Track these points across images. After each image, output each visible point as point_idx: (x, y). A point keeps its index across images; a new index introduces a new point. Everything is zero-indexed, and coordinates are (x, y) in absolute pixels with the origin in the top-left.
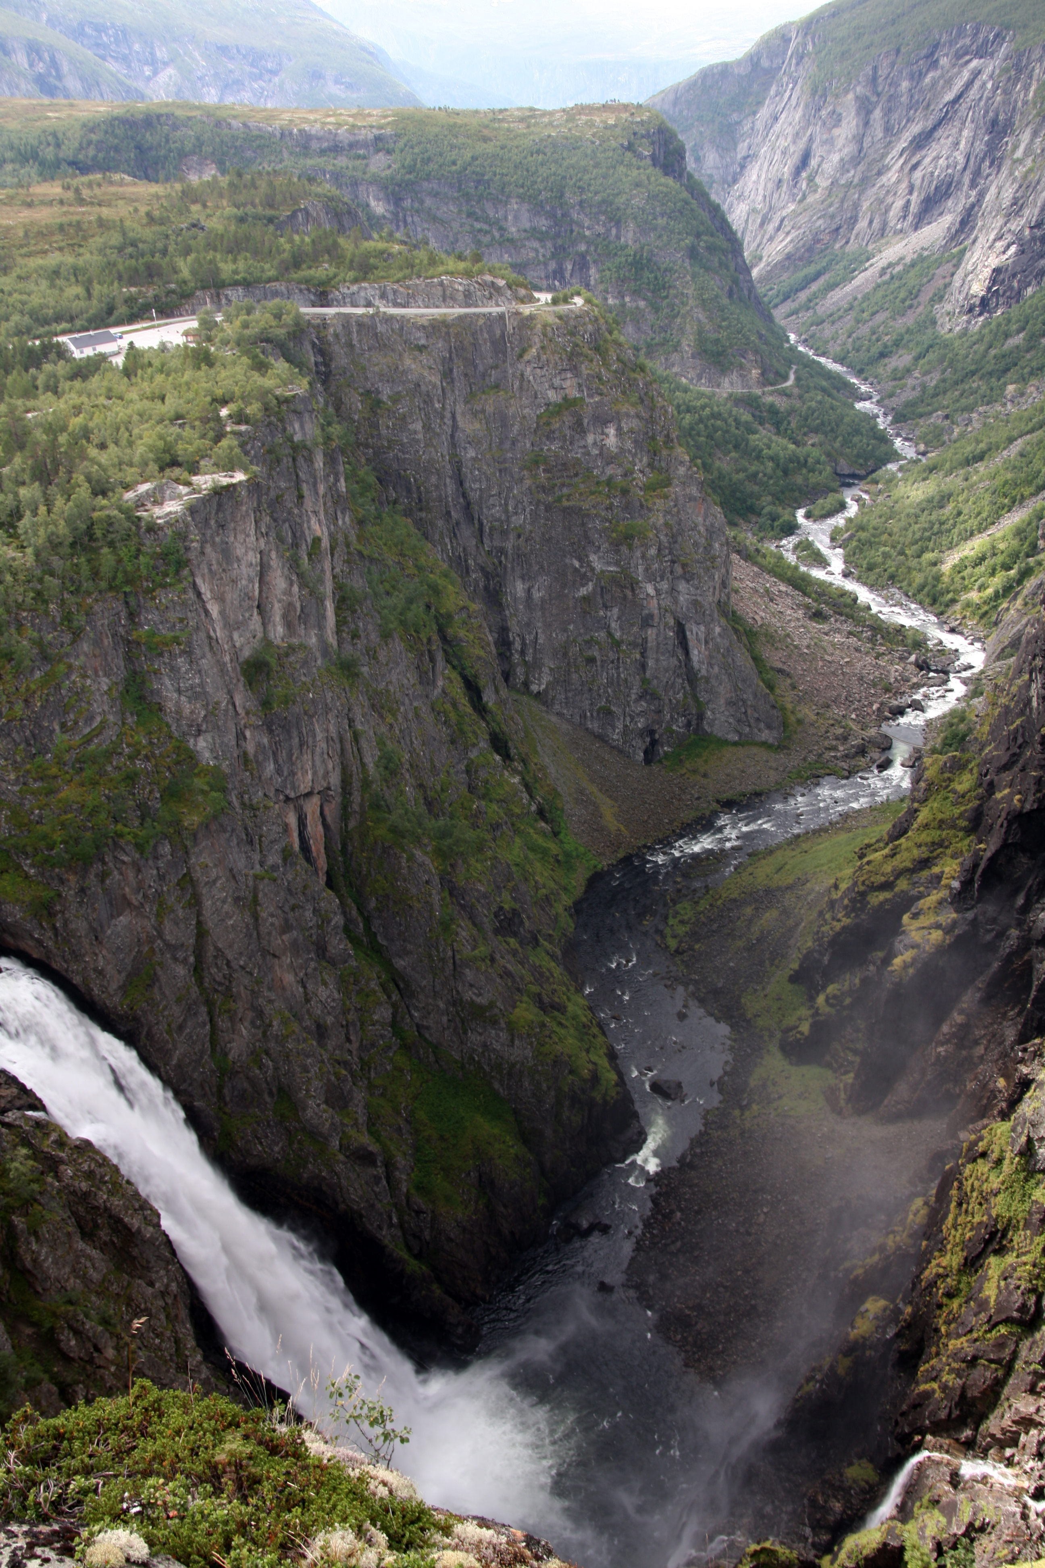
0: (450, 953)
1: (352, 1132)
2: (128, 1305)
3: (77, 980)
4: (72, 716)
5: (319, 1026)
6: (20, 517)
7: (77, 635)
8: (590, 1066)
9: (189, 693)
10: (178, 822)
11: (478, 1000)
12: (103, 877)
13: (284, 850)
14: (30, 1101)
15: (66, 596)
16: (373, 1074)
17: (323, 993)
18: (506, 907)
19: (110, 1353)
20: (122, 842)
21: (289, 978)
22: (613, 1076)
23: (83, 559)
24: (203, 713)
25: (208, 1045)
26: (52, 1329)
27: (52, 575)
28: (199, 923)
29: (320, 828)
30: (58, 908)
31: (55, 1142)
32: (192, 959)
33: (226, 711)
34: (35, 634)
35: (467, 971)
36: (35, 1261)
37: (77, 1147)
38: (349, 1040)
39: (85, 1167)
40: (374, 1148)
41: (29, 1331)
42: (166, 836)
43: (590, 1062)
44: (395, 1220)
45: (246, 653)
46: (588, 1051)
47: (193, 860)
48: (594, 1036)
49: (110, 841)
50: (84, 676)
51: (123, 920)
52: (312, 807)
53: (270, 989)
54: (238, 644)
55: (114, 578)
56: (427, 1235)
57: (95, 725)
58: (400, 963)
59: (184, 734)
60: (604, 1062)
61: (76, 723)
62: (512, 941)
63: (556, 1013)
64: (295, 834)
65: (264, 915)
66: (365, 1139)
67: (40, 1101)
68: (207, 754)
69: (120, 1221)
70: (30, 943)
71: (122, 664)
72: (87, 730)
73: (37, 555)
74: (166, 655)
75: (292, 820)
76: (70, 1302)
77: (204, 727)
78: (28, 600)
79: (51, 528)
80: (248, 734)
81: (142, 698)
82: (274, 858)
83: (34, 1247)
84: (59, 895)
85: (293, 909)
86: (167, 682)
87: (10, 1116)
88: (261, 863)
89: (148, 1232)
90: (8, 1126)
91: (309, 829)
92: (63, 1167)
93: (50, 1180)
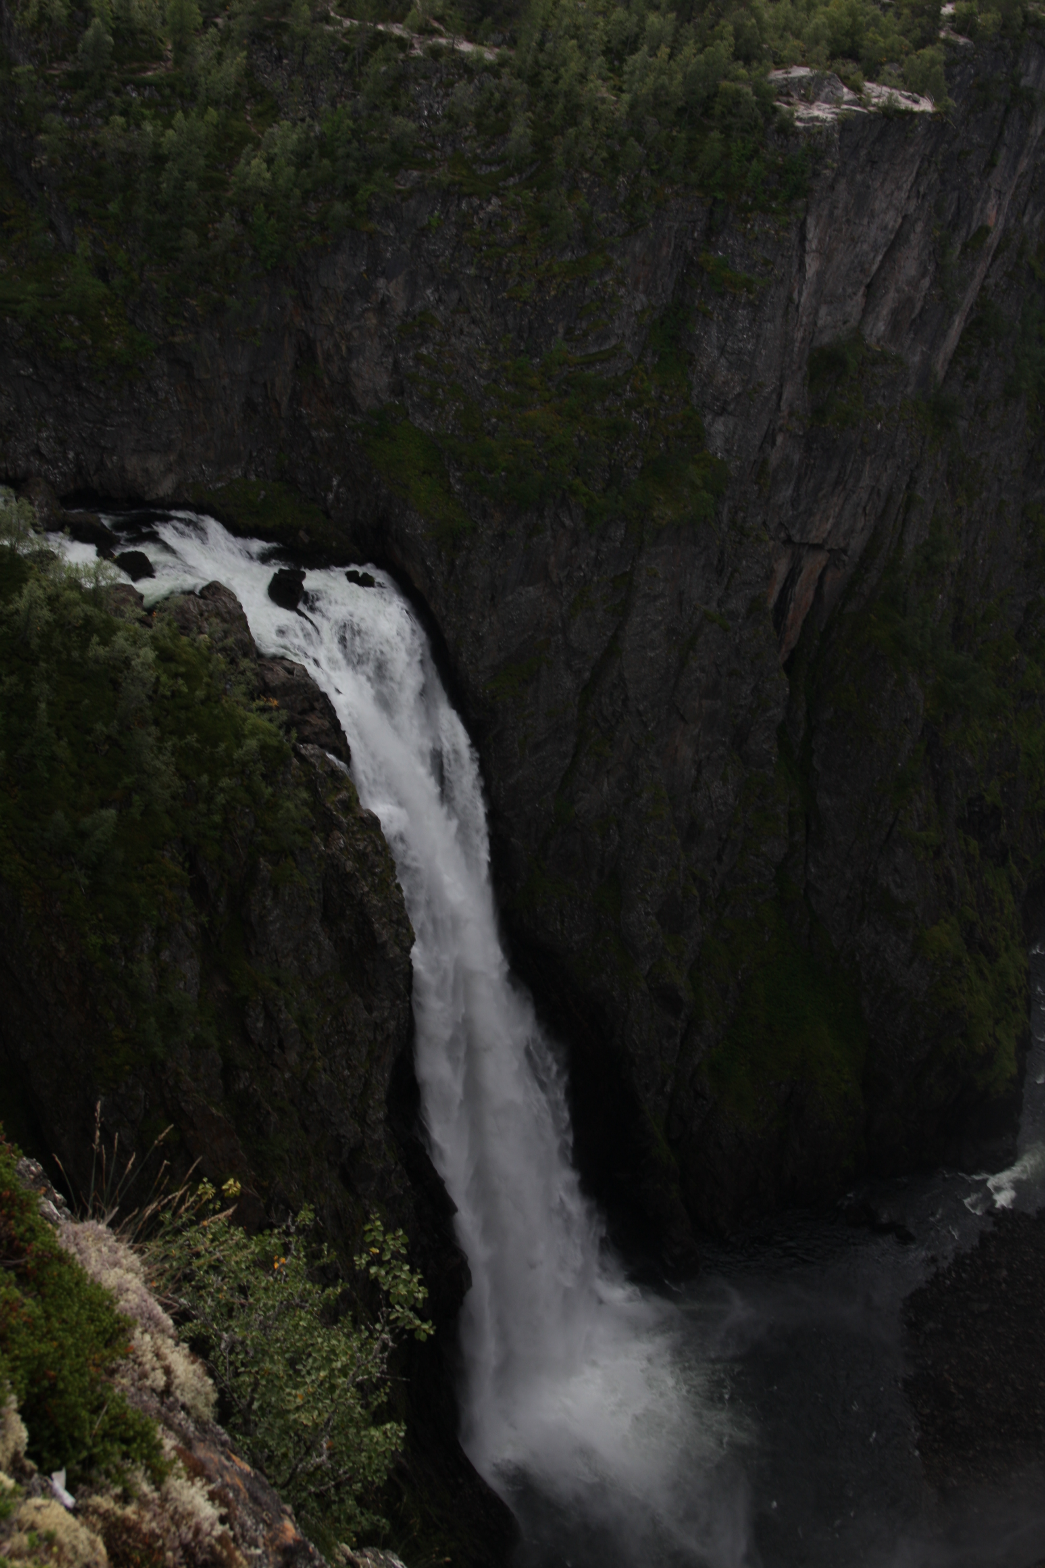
0: (890, 819)
1: (670, 964)
2: (334, 1017)
3: (449, 635)
4: (584, 325)
5: (693, 824)
6: (634, 50)
7: (635, 227)
8: (991, 1041)
9: (734, 358)
10: (648, 508)
11: (896, 892)
12: (532, 531)
13: (754, 600)
14: (338, 744)
15: (644, 173)
16: (727, 912)
17: (717, 789)
18: (988, 799)
19: (293, 1057)
20: (573, 501)
21: (686, 752)
22: (1012, 1068)
23: (683, 135)
24: (738, 389)
25: (558, 781)
26: (245, 999)
27: (639, 140)
28: (615, 637)
29: (810, 595)
30: (467, 543)
31: (342, 802)
32: (587, 675)
33: (768, 399)
34: (587, 206)
35: (900, 851)
36: (262, 917)
37: (362, 819)
38: (719, 858)
39: (361, 846)
40: (686, 995)
41: (222, 987)
42: (625, 518)
43: (994, 1036)
45: (825, 339)
46: (997, 1022)
47: (643, 561)
48: (1015, 1009)
49: (559, 494)
50: (620, 283)
51: (532, 592)
52: (813, 564)
53: (658, 753)
54: (820, 323)
55: (710, 175)
56: (696, 1125)
57: (606, 347)
58: (824, 801)
59: (704, 405)
60: (1010, 1046)
61: (585, 335)
62: (974, 843)
63: (982, 957)
64: (777, 588)
65: (694, 664)
66: (680, 980)
67: (348, 748)
68: (719, 442)
69: (369, 923)
70: (418, 568)
71: (672, 286)
72: (594, 350)
73: (633, 106)
74: (728, 298)
75: (782, 568)
76: (277, 981)
77: (731, 407)
78: (598, 160)
79: (664, 79)
80: (780, 439)
81: (675, 339)
82: (737, 604)
83: (269, 902)
84: (475, 529)
85: (730, 674)
86: (714, 332)
87: (308, 750)
88: (720, 603)
89: (394, 952)
90: (302, 758)
91: (797, 588)
92: (337, 833)
93: (317, 840)
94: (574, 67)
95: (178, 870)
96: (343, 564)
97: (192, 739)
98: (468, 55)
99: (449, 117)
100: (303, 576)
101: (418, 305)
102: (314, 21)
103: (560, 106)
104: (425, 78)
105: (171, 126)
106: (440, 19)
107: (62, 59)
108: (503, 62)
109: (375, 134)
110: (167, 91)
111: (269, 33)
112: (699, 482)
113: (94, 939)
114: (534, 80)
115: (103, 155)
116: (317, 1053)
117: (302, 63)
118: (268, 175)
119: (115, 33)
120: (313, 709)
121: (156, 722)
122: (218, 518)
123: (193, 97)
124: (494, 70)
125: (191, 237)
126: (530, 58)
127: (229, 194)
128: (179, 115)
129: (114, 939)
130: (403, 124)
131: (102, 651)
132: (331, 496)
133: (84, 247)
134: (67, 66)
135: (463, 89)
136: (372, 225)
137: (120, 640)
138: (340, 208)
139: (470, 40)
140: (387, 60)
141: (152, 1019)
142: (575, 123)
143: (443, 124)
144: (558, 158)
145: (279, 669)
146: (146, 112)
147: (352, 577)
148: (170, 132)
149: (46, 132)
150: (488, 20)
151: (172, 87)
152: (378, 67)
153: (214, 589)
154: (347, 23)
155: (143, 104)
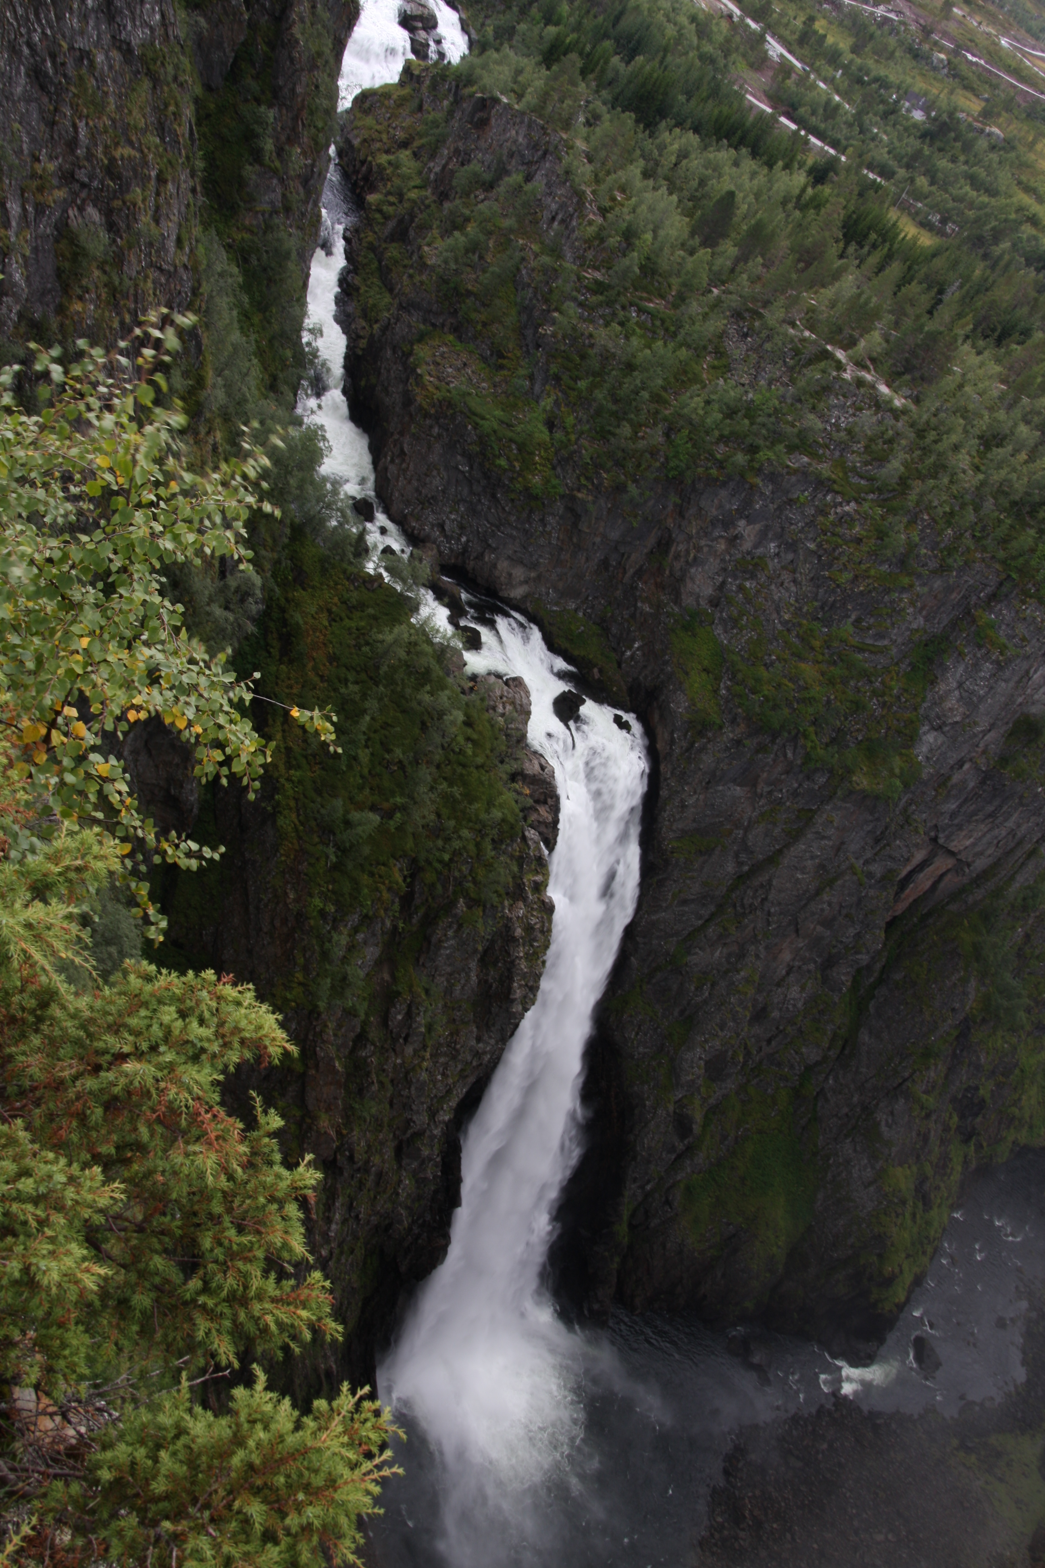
0: (906, 1074)
1: (697, 1102)
2: (451, 1034)
3: (664, 793)
4: (872, 621)
5: (764, 1009)
6: (999, 445)
7: (943, 569)
8: (897, 1270)
9: (965, 694)
10: (849, 771)
11: (884, 1128)
12: (761, 749)
13: (890, 871)
14: (550, 836)
15: (967, 534)
16: (755, 1082)
17: (794, 992)
18: (981, 1092)
19: (409, 1050)
20: (802, 741)
21: (786, 956)
22: (902, 1297)
23: (1009, 521)
24: (958, 719)
25: (686, 933)
26: (399, 994)
27: (976, 510)
28: (780, 852)
29: (928, 884)
30: (710, 734)
31: (535, 882)
32: (746, 868)
33: (975, 735)
34: (917, 539)
35: (902, 1101)
36: (440, 941)
37: (543, 902)
38: (769, 1041)
39: (533, 921)
40: (697, 1129)
41: (386, 977)
42: (831, 771)
43: (900, 1266)
44: (648, 1187)
45: (1034, 710)
46: (908, 1256)
47: (828, 808)
48: (924, 1253)
49: (793, 733)
50: (912, 603)
51: (738, 791)
52: (942, 863)
53: (767, 948)
54: (1036, 697)
55: (1014, 558)
56: (654, 1222)
57: (879, 643)
58: (865, 1037)
59: (927, 717)
60: (908, 1278)
61: (869, 629)
62: (955, 1119)
63: (920, 1205)
64: (909, 868)
65: (825, 897)
66: (698, 1116)
67: (555, 843)
68: (924, 749)
69: (511, 979)
70: (666, 735)
71: (945, 622)
72: (869, 641)
73: (983, 484)
74: (983, 651)
75: (919, 856)
76: (427, 991)
77: (946, 729)
78: (940, 511)
79: (1014, 476)
80: (967, 766)
81: (930, 660)
82: (877, 869)
83: (450, 933)
84: (721, 728)
85: (846, 916)
86: (961, 669)
87: (531, 834)
88: (867, 862)
89: (517, 1008)
90: (524, 838)
91: (921, 875)
92: (521, 904)
93: (506, 903)
94: (954, 438)
95: (400, 880)
96: (614, 706)
97: (456, 791)
98: (882, 394)
99: (849, 432)
100: (583, 702)
101: (760, 551)
102: (784, 321)
103: (932, 460)
104: (844, 396)
105: (650, 348)
106: (873, 360)
107: (596, 268)
108: (904, 411)
109: (790, 418)
110: (658, 323)
111: (747, 315)
112: (897, 771)
113: (317, 902)
114: (921, 434)
115: (592, 346)
116: (428, 1055)
117: (761, 346)
118: (701, 412)
119: (641, 267)
120: (545, 802)
121: (438, 767)
122: (541, 629)
123: (674, 335)
124: (896, 414)
125: (626, 430)
126: (925, 417)
127: (667, 412)
128: (660, 343)
129: (332, 908)
130: (812, 421)
131: (427, 698)
132: (628, 653)
133: (547, 403)
134: (598, 275)
135: (868, 419)
136: (758, 481)
137: (444, 697)
138: (740, 458)
139: (888, 386)
140: (824, 371)
141: (329, 980)
142: (935, 477)
143: (843, 434)
144: (913, 497)
145: (536, 762)
146: (638, 330)
147: (618, 720)
148: (648, 351)
149: (561, 313)
150: (907, 377)
151: (663, 321)
152: (814, 374)
153: (517, 683)
154: (807, 334)
155: (637, 323)
